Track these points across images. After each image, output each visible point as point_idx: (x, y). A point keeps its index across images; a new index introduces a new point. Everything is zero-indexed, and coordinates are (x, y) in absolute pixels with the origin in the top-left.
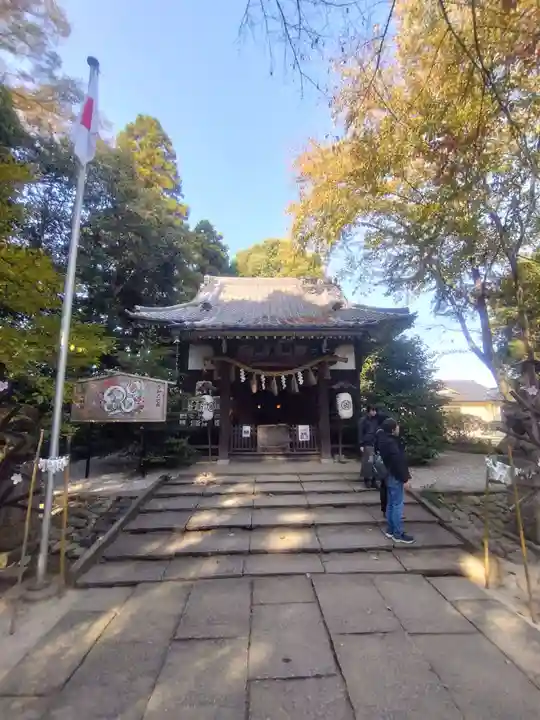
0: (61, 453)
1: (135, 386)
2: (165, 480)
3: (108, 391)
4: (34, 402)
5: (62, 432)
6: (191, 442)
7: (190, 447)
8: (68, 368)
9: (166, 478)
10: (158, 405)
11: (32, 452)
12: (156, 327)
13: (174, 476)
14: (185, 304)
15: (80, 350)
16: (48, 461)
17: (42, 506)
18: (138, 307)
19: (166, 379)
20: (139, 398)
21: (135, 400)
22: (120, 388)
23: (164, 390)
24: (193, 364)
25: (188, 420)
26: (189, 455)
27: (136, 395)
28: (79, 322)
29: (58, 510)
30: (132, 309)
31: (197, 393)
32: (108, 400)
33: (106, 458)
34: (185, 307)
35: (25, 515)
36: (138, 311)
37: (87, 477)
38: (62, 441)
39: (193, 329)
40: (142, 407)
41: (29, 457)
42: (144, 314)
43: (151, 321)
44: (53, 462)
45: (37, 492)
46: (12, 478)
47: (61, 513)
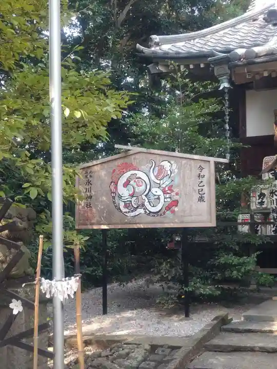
0: (68, 273)
1: (162, 169)
2: (222, 324)
3: (123, 180)
4: (27, 199)
5: (66, 243)
6: (261, 262)
7: (260, 271)
8: (65, 148)
9: (224, 321)
10: (201, 199)
11: (30, 270)
12: (187, 66)
13: (237, 318)
14: (232, 21)
15: (78, 115)
16: (53, 282)
17: (51, 349)
18: (156, 38)
19: (212, 156)
20: (170, 188)
21: (164, 192)
22: (140, 174)
23: (209, 172)
24: (255, 126)
25: (253, 226)
26: (259, 285)
27: (166, 182)
28: (73, 72)
29: (72, 358)
30: (146, 42)
31: (266, 176)
32: (124, 192)
33: (130, 284)
34: (233, 26)
35: (32, 360)
36: (157, 44)
37: (105, 312)
38: (68, 255)
39: (250, 61)
40: (175, 203)
41: (28, 278)
42: (166, 47)
43: (178, 58)
44: (59, 284)
45: (43, 327)
46: (11, 306)
47: (77, 362)
